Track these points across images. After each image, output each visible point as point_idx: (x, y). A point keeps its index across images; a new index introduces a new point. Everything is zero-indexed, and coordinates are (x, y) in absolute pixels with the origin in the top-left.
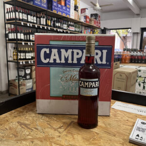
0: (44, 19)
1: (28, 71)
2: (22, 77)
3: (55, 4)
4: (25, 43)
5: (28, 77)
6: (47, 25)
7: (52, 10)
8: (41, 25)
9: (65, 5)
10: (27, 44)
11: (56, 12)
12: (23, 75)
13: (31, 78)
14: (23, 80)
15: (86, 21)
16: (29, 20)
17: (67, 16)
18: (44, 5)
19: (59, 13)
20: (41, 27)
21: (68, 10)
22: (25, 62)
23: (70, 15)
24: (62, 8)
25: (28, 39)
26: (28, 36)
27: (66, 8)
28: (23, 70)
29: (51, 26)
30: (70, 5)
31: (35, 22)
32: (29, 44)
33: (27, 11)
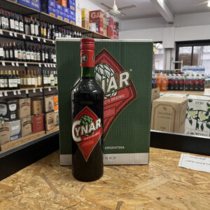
0: (37, 27)
1: (13, 108)
2: (4, 117)
3: (52, 4)
4: (6, 63)
5: (13, 116)
6: (40, 35)
7: (48, 13)
8: (31, 34)
9: (68, 6)
10: (11, 64)
11: (54, 16)
12: (4, 114)
13: (17, 118)
14: (5, 121)
15: (99, 31)
16: (12, 27)
17: (71, 23)
18: (36, 5)
19: (60, 18)
20: (32, 39)
21: (72, 13)
22: (8, 93)
23: (75, 21)
24: (63, 11)
25: (11, 56)
26: (11, 52)
27: (70, 10)
28: (5, 106)
29: (46, 37)
30: (74, 6)
31: (22, 30)
32: (13, 65)
33: (9, 13)
